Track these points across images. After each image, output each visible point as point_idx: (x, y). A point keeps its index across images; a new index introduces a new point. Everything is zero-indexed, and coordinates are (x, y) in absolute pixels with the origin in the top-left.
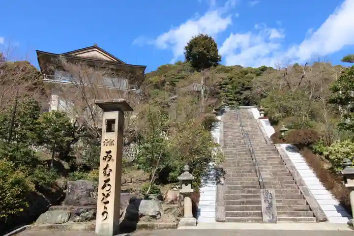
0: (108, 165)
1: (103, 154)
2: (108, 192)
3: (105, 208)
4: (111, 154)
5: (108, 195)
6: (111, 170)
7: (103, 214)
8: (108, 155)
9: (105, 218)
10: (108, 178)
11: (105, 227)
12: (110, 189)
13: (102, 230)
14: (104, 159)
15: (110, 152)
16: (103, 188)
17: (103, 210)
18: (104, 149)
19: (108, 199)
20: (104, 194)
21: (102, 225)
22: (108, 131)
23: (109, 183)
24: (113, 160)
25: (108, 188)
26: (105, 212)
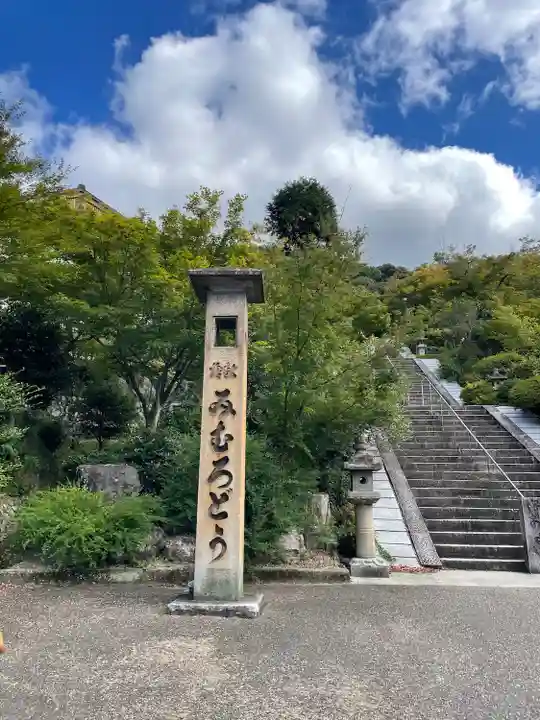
0: (221, 423)
1: (208, 398)
2: (225, 490)
3: (219, 530)
4: (230, 398)
5: (225, 497)
6: (230, 438)
7: (212, 544)
8: (220, 400)
9: (217, 555)
10: (222, 455)
11: (219, 576)
12: (228, 483)
13: (211, 584)
14: (212, 410)
15: (227, 392)
16: (211, 479)
17: (212, 535)
18: (210, 387)
19: (224, 507)
20: (213, 495)
21: (211, 571)
22: (220, 342)
23: (227, 468)
24: (234, 412)
25: (224, 479)
26: (218, 541)
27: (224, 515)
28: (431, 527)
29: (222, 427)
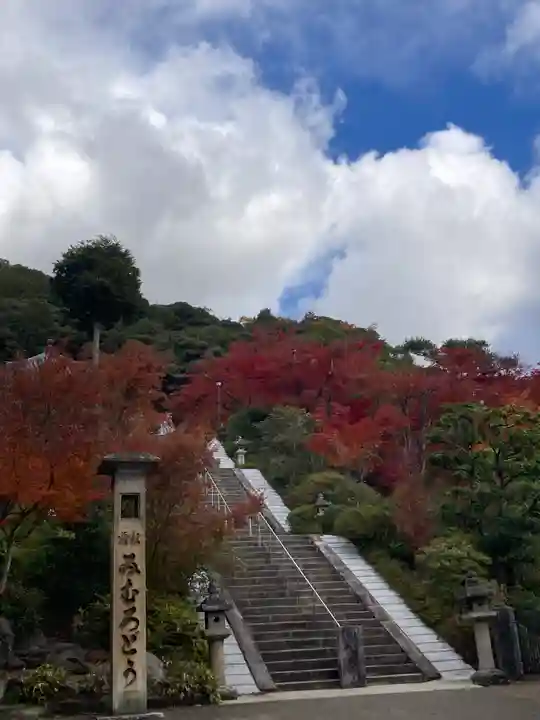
0: (129, 580)
1: (118, 561)
2: (133, 633)
3: (130, 663)
4: (135, 560)
5: (134, 638)
6: (136, 591)
7: (126, 674)
8: (127, 563)
9: (129, 681)
10: (131, 606)
11: (133, 696)
12: (136, 627)
13: (126, 703)
14: (122, 571)
15: (133, 556)
16: (123, 625)
17: (124, 667)
18: (119, 552)
19: (134, 646)
20: (124, 637)
21: (125, 693)
22: (124, 515)
23: (134, 615)
24: (139, 572)
25: (133, 625)
26: (130, 670)
27: (134, 651)
28: (265, 658)
29: (130, 583)
